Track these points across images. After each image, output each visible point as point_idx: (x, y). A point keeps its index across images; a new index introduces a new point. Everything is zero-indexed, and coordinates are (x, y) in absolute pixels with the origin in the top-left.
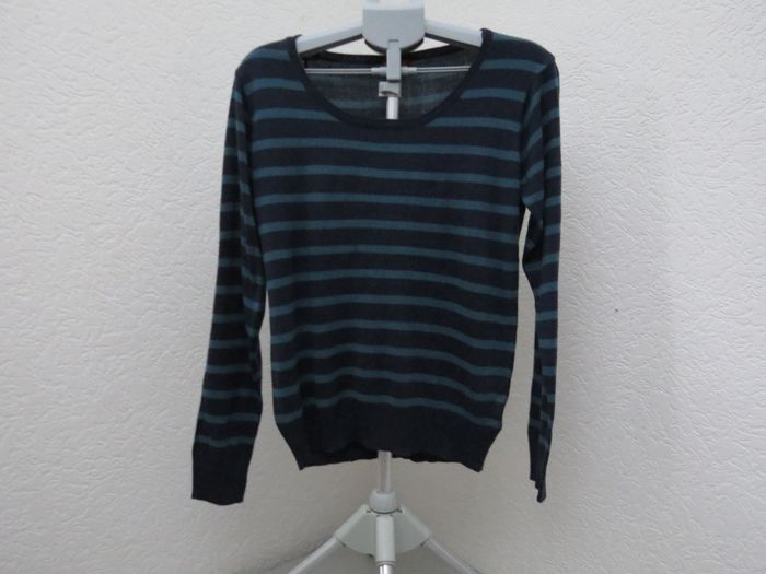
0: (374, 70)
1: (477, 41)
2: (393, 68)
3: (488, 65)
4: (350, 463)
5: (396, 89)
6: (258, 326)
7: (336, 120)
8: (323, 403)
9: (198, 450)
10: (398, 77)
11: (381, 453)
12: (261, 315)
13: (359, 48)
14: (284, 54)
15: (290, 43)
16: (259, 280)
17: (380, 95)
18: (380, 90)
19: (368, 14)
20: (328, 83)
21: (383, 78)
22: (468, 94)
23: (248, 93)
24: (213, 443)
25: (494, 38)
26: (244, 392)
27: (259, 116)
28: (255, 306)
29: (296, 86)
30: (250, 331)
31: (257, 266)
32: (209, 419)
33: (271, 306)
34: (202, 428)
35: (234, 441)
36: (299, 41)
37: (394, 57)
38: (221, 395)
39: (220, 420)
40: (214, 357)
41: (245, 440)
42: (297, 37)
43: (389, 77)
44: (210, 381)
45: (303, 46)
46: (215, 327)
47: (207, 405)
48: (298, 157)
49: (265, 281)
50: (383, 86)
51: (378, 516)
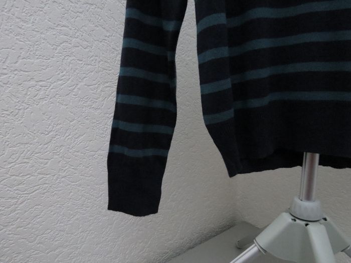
4: (271, 171)
9: (113, 160)
24: (127, 152)
26: (158, 104)
32: (123, 125)
34: (117, 136)
38: (136, 100)
39: (136, 128)
47: (121, 112)
51: (307, 225)
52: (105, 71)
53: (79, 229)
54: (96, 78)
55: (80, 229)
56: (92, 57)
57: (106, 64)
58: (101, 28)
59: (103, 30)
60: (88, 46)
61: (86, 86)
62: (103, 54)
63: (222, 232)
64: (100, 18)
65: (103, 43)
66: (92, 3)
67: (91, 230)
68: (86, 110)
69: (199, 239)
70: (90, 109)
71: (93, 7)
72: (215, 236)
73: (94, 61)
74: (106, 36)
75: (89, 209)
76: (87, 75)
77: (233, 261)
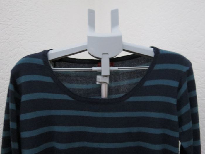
0: (94, 69)
1: (152, 54)
2: (105, 68)
3: (158, 67)
5: (107, 80)
7: (73, 100)
10: (108, 73)
13: (84, 56)
14: (40, 61)
15: (44, 54)
17: (97, 83)
18: (97, 80)
19: (90, 38)
20: (67, 75)
21: (99, 73)
22: (148, 83)
23: (18, 83)
25: (161, 52)
27: (24, 98)
29: (48, 79)
36: (50, 52)
37: (105, 62)
42: (49, 50)
43: (103, 74)
45: (52, 56)
48: (49, 121)
50: (99, 78)
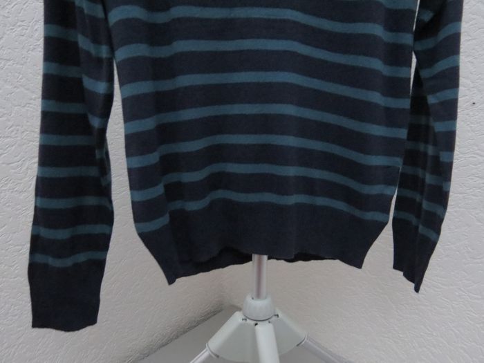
6: (106, 114)
8: (193, 206)
11: (255, 257)
12: (109, 98)
16: (104, 52)
24: (52, 261)
26: (91, 201)
28: (101, 88)
30: (95, 122)
31: (101, 32)
32: (45, 233)
33: (121, 84)
34: (37, 244)
35: (82, 258)
39: (62, 234)
40: (48, 156)
41: (96, 255)
44: (44, 188)
46: (46, 116)
49: (112, 50)
51: (256, 324)
52: (31, 143)
53: (3, 344)
54: (19, 154)
55: (6, 344)
56: (11, 127)
57: (33, 134)
58: (23, 89)
59: (26, 92)
60: (4, 114)
61: (4, 165)
62: (28, 122)
63: (204, 320)
64: (21, 76)
65: (26, 108)
66: (8, 58)
67: (20, 344)
68: (5, 195)
69: (174, 333)
70: (12, 192)
71: (10, 63)
72: (195, 326)
73: (15, 132)
74: (31, 99)
75: (17, 317)
76: (4, 150)
77: (193, 361)
